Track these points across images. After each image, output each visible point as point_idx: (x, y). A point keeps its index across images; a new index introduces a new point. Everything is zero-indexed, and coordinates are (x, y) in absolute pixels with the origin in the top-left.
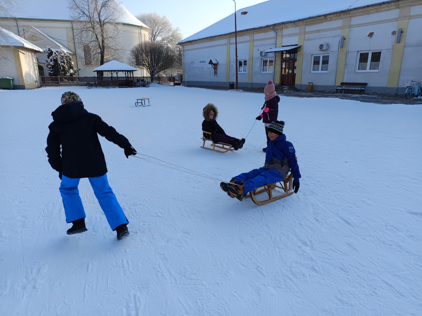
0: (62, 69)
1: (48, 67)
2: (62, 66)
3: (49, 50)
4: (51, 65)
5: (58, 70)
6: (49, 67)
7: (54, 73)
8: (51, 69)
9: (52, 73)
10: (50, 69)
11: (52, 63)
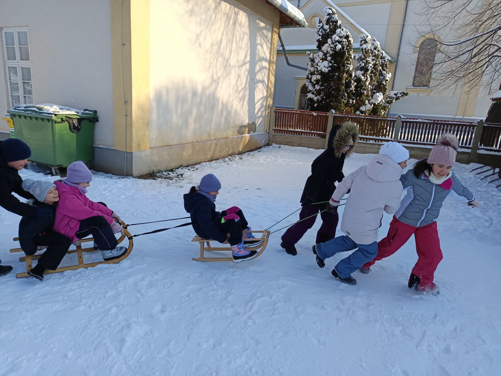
0: (353, 88)
1: (311, 82)
2: (355, 81)
3: (328, 22)
4: (322, 73)
5: (338, 90)
6: (312, 80)
7: (321, 101)
8: (316, 86)
9: (315, 99)
10: (314, 85)
11: (324, 66)
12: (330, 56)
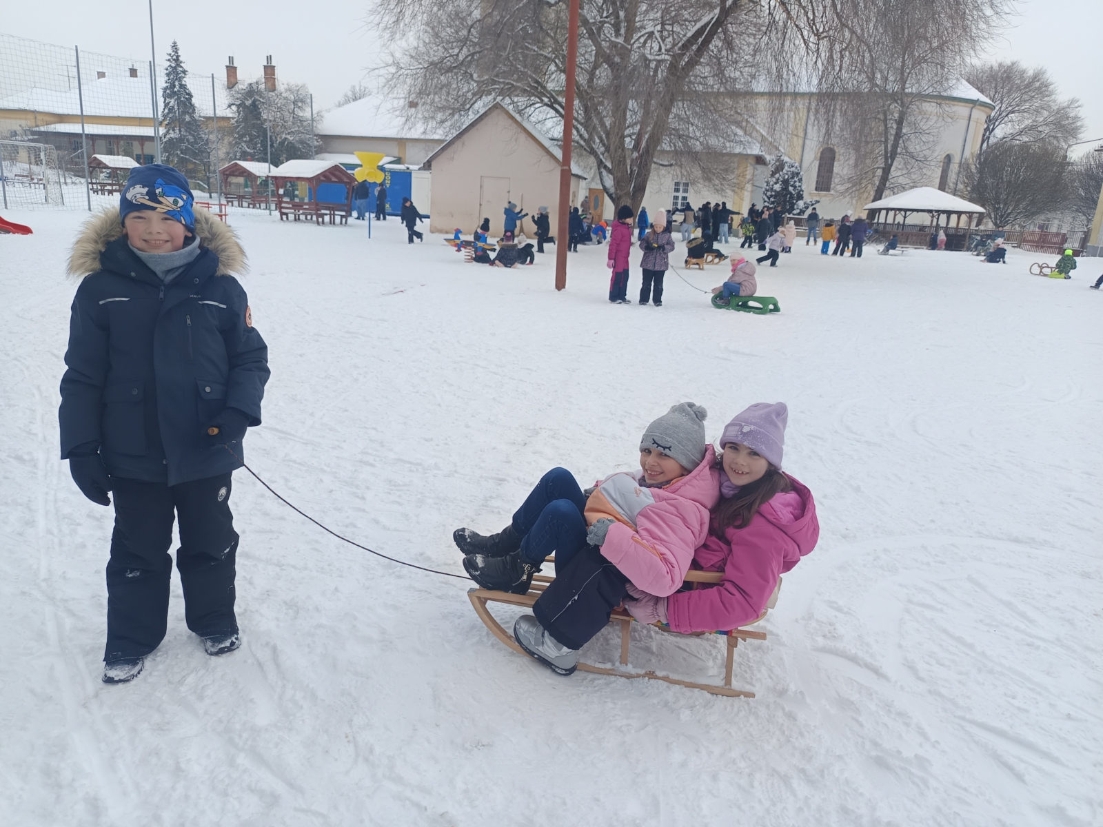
12: (782, 181)
